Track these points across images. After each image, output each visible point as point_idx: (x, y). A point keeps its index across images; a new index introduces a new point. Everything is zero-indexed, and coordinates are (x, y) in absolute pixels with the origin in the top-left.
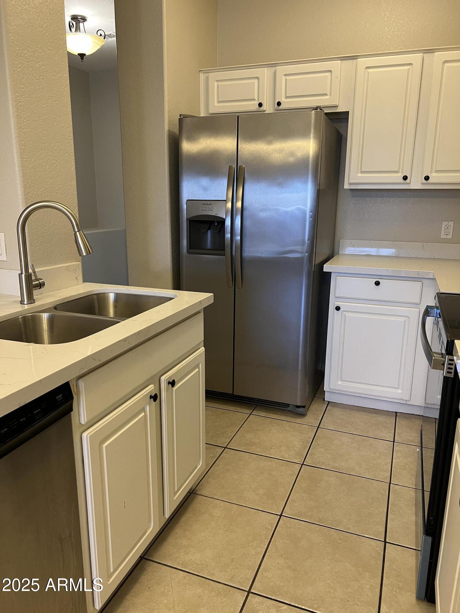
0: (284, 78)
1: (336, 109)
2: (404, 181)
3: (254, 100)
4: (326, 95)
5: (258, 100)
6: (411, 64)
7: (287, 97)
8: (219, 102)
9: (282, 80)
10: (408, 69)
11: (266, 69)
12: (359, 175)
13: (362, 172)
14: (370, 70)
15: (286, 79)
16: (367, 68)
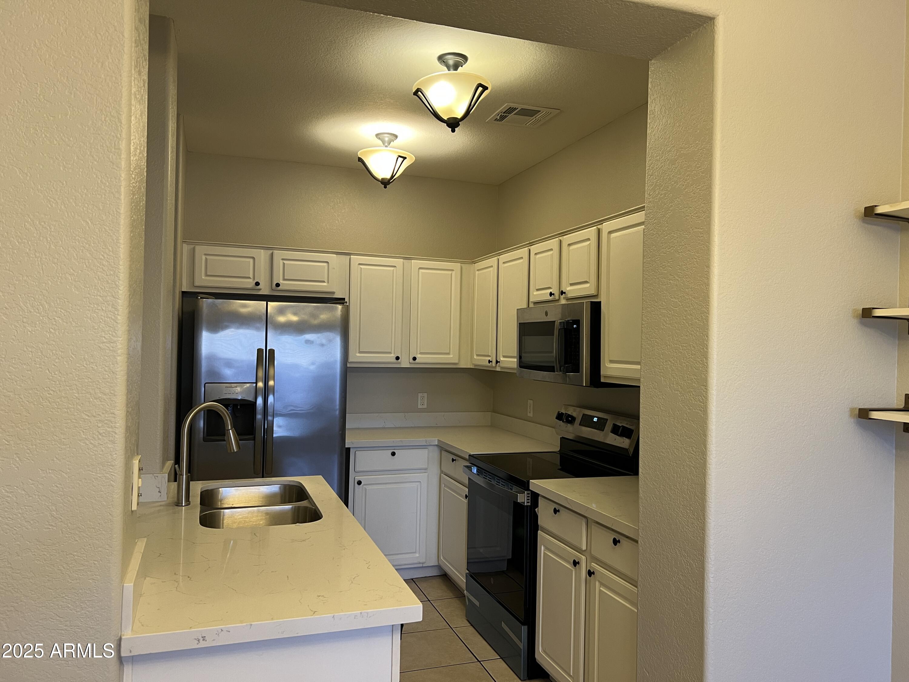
0: (281, 262)
1: (333, 295)
2: (396, 361)
3: (249, 278)
4: (324, 282)
5: (254, 279)
6: (395, 267)
7: (284, 279)
8: (207, 275)
9: (278, 264)
10: (393, 270)
11: (262, 251)
12: (358, 355)
13: (360, 352)
14: (361, 266)
15: (284, 264)
16: (360, 264)
